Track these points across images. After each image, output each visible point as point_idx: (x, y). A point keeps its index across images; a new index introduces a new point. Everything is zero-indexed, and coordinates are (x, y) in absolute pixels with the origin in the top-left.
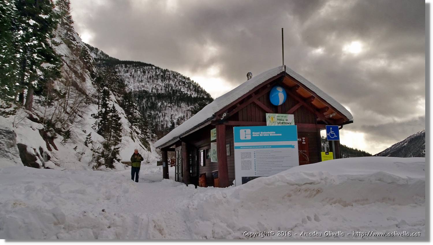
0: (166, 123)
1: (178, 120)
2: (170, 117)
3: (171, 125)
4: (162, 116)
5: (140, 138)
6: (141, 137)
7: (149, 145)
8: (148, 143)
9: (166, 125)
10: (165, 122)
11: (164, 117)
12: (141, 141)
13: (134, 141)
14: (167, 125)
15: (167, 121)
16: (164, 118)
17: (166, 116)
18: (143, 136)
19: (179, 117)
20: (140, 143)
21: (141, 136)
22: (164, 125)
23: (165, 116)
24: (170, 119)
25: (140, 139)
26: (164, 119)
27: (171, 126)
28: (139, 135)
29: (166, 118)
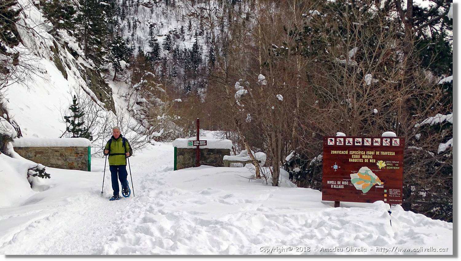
0: (137, 45)
1: (168, 38)
2: (148, 30)
3: (150, 49)
4: (127, 28)
5: (83, 69)
6: (85, 67)
7: (110, 91)
8: (107, 85)
9: (137, 50)
10: (135, 42)
11: (132, 29)
12: (84, 79)
13: (66, 77)
14: (140, 50)
15: (140, 41)
16: (132, 32)
17: (137, 29)
18: (90, 64)
19: (170, 32)
20: (84, 83)
21: (86, 64)
22: (132, 49)
23: (135, 27)
24: (147, 34)
25: (83, 71)
26: (133, 35)
27: (151, 53)
28: (80, 60)
29: (139, 33)
